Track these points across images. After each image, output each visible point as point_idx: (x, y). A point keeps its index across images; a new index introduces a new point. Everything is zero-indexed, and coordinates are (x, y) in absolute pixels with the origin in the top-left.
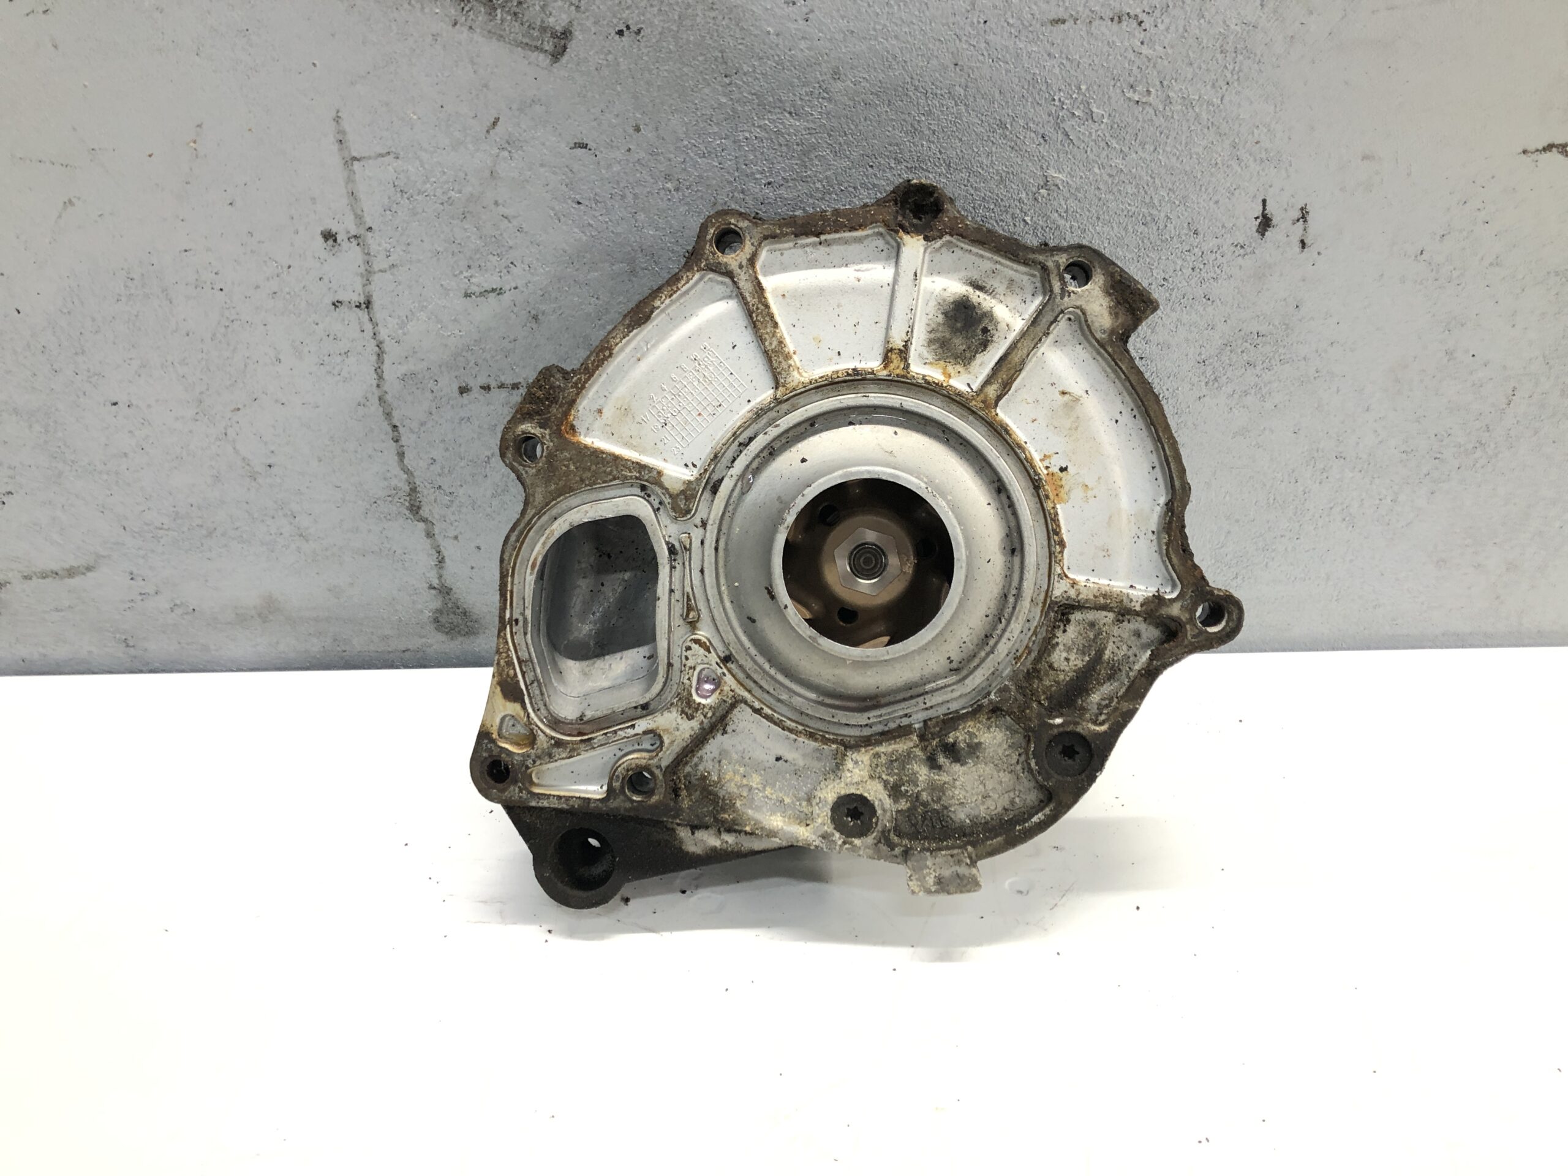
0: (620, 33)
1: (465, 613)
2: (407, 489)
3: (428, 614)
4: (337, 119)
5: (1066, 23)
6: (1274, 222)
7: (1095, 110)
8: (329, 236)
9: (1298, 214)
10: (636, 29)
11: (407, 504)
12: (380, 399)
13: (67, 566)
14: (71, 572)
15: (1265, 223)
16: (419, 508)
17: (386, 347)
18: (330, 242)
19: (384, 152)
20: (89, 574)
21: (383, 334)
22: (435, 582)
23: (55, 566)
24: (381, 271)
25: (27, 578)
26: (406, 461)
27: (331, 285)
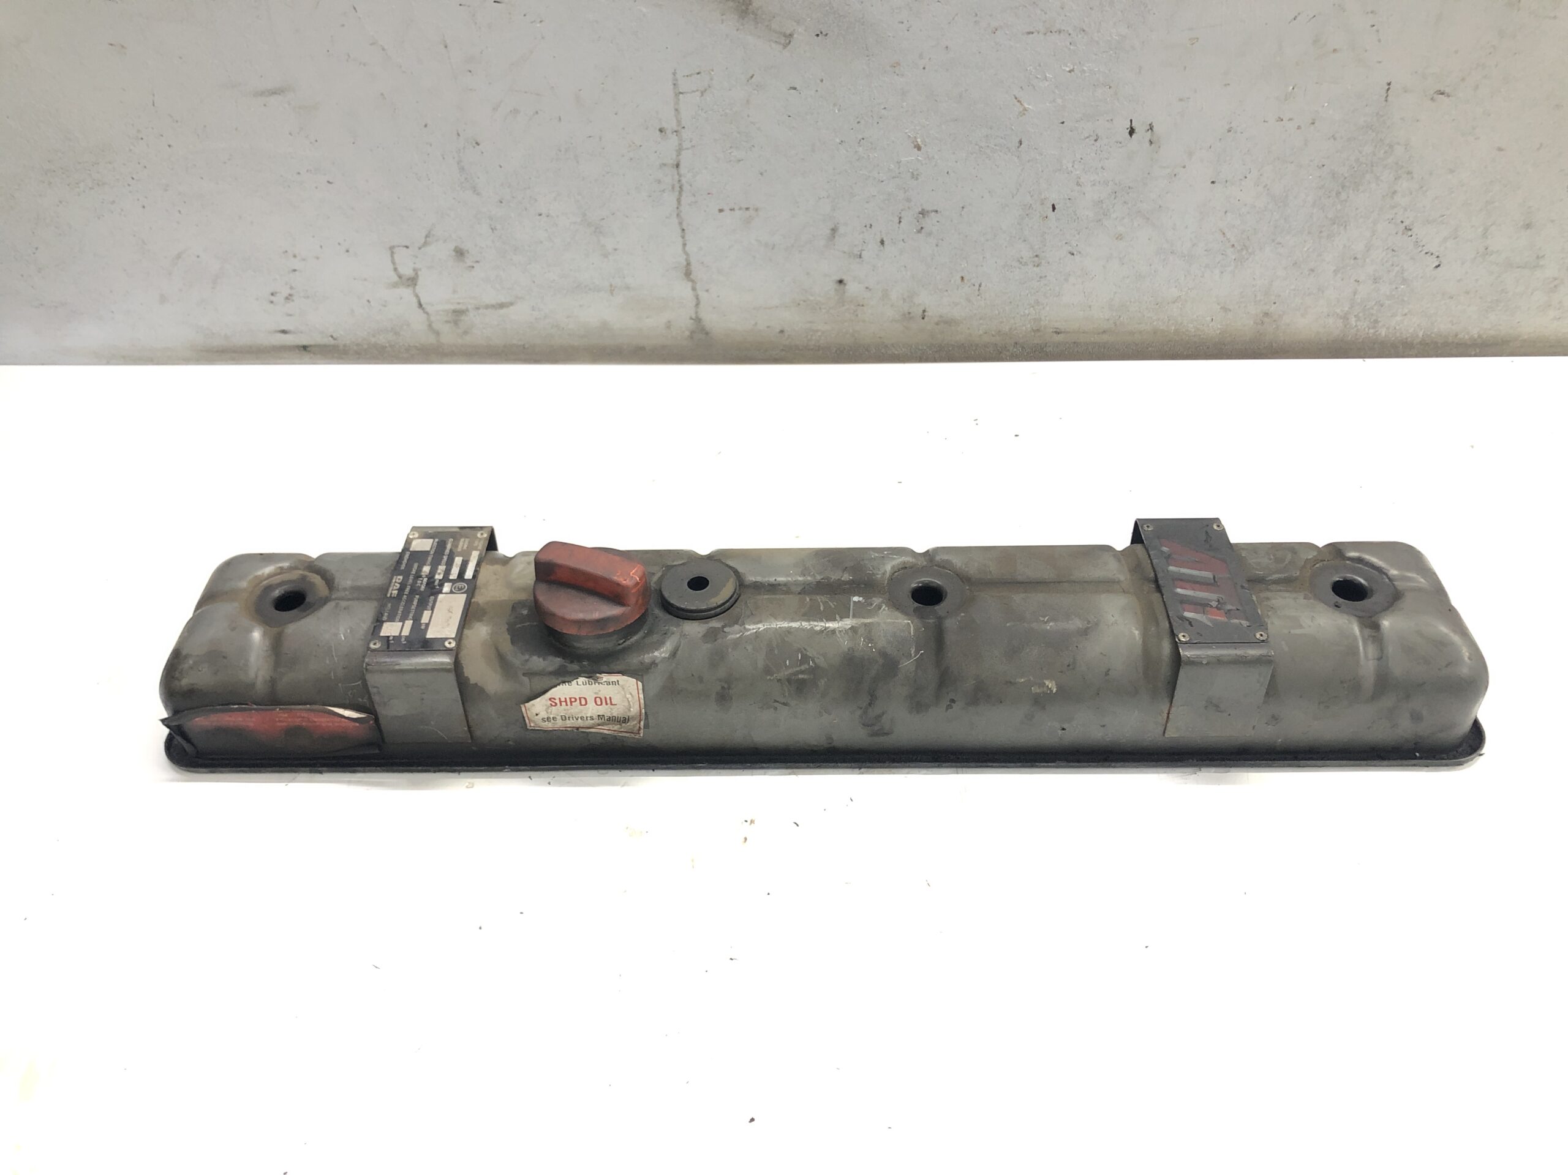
0: (818, 35)
1: (707, 334)
2: (685, 263)
3: (687, 333)
4: (674, 74)
5: (1033, 35)
6: (1136, 131)
7: (1048, 75)
8: (661, 130)
9: (1148, 127)
10: (824, 33)
11: (684, 272)
12: (678, 215)
13: (499, 302)
14: (502, 306)
15: (1132, 132)
16: (690, 274)
17: (684, 188)
18: (663, 133)
19: (695, 89)
20: (511, 307)
21: (684, 180)
22: (694, 316)
23: (493, 302)
24: (687, 149)
25: (478, 308)
26: (687, 248)
27: (660, 156)
